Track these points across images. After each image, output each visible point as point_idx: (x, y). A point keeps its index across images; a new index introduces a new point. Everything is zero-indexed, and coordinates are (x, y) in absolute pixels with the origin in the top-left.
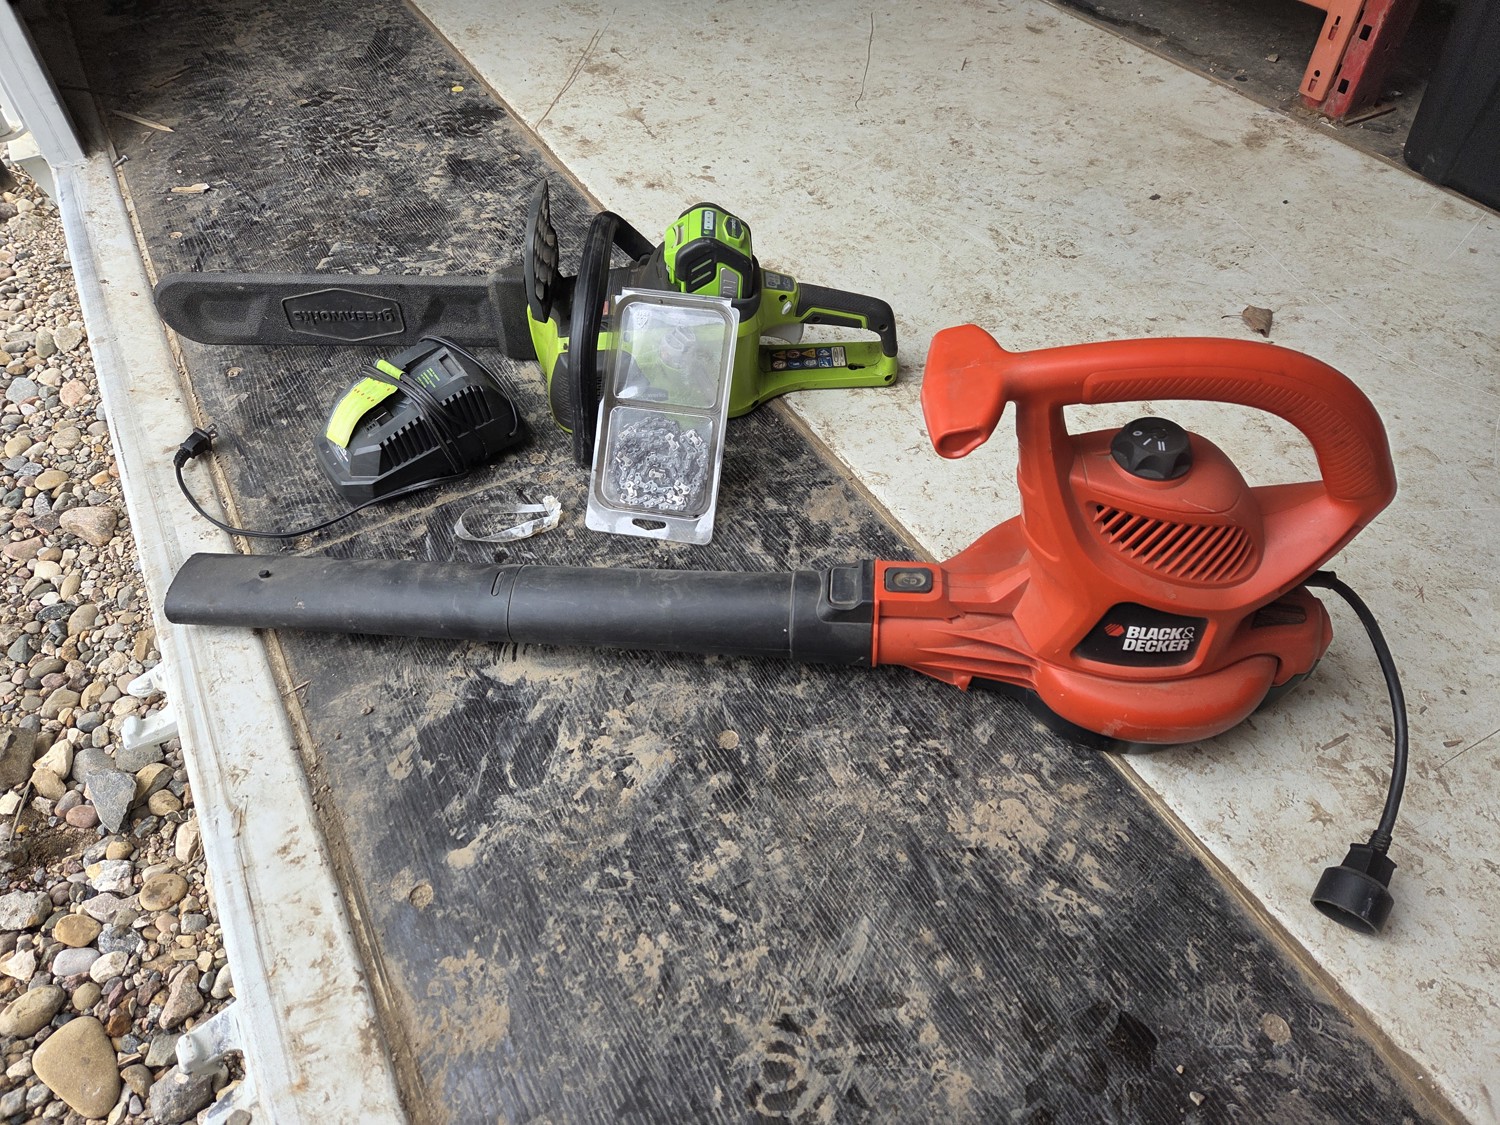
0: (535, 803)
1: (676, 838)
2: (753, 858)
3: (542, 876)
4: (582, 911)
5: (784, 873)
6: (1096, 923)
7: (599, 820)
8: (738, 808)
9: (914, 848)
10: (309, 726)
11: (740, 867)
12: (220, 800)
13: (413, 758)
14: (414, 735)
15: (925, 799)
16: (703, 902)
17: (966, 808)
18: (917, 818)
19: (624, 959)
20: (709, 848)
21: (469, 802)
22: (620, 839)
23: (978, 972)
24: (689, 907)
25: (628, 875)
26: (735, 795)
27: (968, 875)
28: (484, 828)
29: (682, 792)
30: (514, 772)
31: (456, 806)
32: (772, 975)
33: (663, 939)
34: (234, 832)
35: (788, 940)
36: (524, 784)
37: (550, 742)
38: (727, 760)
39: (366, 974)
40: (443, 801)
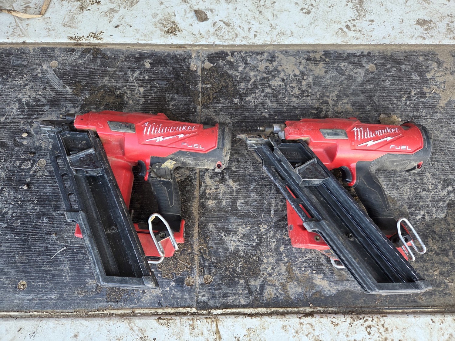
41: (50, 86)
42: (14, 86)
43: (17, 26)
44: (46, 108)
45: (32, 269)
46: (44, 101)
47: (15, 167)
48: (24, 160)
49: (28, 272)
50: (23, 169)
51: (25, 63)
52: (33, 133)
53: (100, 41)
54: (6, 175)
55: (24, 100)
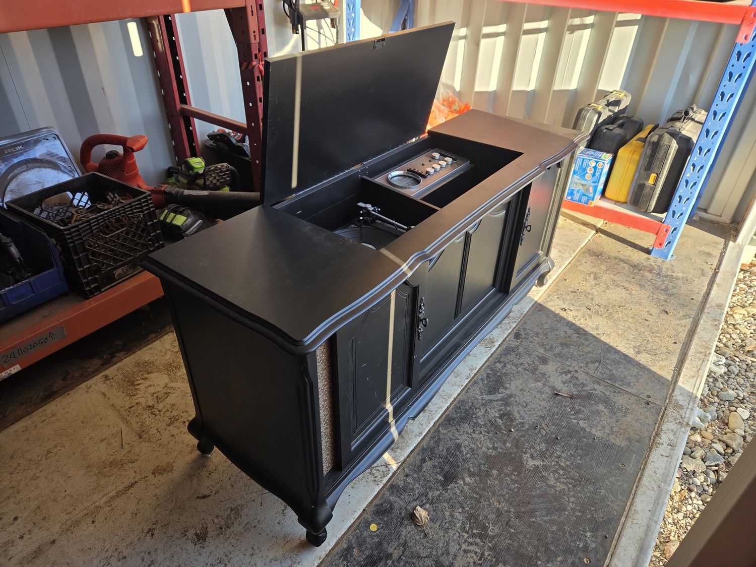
41: (494, 401)
42: (484, 415)
43: (441, 395)
44: (508, 409)
45: (613, 457)
46: (503, 407)
47: (541, 438)
48: (539, 432)
49: (615, 460)
50: (545, 435)
51: (470, 404)
52: (522, 421)
53: (477, 369)
54: (545, 444)
55: (497, 415)
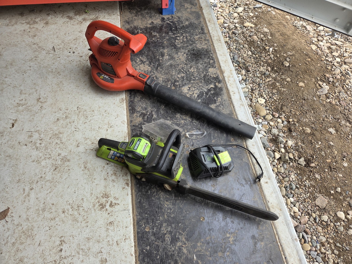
0: (202, 89)
1: (185, 79)
2: (177, 74)
3: (203, 81)
4: (199, 76)
5: (174, 72)
6: (142, 57)
7: (194, 85)
8: (176, 80)
9: (157, 69)
10: (232, 110)
11: (179, 74)
12: (244, 102)
13: (217, 100)
14: (217, 103)
15: (152, 73)
16: (184, 72)
17: (148, 70)
18: (154, 71)
19: (195, 70)
20: (182, 77)
21: (210, 92)
22: (192, 82)
23: (157, 57)
24: (186, 72)
25: (192, 78)
26: (176, 81)
27: (152, 65)
28: (209, 88)
29: (182, 84)
30: (204, 94)
31: (212, 92)
32: (179, 64)
33: (190, 71)
34: (241, 97)
35: (176, 66)
36: (203, 92)
37: (198, 96)
38: (174, 85)
39: (224, 78)
40: (214, 93)
